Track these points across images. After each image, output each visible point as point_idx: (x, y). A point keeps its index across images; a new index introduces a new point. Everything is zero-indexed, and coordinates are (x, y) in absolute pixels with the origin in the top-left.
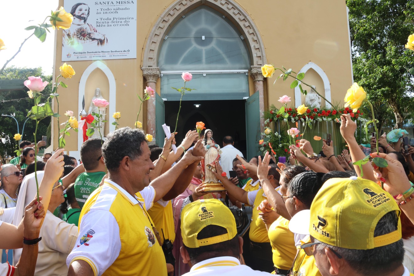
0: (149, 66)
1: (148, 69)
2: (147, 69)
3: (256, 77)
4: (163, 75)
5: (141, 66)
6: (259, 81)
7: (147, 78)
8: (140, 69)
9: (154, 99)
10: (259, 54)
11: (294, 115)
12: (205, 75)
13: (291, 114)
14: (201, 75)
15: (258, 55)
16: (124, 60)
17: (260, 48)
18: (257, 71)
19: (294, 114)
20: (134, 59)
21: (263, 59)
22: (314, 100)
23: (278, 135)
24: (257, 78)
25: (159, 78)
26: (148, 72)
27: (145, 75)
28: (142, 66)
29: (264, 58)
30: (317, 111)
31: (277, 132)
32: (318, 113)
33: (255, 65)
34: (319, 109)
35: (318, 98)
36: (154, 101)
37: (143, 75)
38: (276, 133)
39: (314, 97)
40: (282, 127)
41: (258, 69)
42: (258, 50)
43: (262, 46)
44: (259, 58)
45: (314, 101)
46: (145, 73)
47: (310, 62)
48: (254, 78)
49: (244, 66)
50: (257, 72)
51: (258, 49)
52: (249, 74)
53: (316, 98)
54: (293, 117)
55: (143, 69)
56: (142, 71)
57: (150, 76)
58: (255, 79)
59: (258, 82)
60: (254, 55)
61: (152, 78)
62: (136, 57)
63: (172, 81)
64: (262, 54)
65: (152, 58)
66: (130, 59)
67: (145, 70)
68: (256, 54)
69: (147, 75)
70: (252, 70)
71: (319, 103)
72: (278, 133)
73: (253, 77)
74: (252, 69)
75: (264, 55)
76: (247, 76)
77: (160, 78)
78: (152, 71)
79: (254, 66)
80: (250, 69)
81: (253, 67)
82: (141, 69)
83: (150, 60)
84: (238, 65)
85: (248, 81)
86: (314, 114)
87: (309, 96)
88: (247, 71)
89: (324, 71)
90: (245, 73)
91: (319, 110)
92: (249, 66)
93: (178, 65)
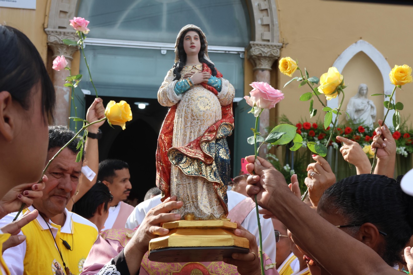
0: (60, 27)
1: (59, 33)
2: (56, 32)
3: (257, 62)
4: (86, 45)
5: (43, 25)
6: (263, 70)
7: (55, 50)
8: (42, 30)
9: (67, 90)
10: (267, 21)
11: (321, 136)
12: (164, 52)
13: (316, 134)
14: (158, 51)
15: (265, 23)
16: (10, 10)
17: (269, 10)
18: (261, 52)
19: (320, 133)
20: (32, 11)
21: (273, 30)
22: (363, 110)
23: (290, 170)
24: (260, 64)
25: (77, 50)
26: (59, 39)
27: (52, 43)
28: (46, 26)
29: (276, 28)
30: (363, 132)
31: (288, 165)
32: (365, 135)
33: (258, 41)
34: (368, 128)
35: (370, 107)
36: (66, 94)
37: (47, 43)
38: (287, 167)
39: (364, 105)
40: (298, 157)
41: (262, 49)
42: (265, 13)
43: (274, 6)
44: (266, 29)
45: (363, 112)
46: (52, 39)
47: (361, 40)
48: (254, 64)
49: (237, 40)
50: (261, 54)
51: (266, 11)
52: (246, 57)
53: (366, 108)
54: (319, 139)
55: (49, 32)
56: (45, 36)
57: (62, 45)
58: (256, 65)
59: (260, 72)
60: (258, 22)
61: (65, 49)
62: (34, 7)
63: (101, 57)
64: (272, 21)
65: (65, 12)
66: (24, 9)
67: (52, 34)
68: (262, 20)
69: (55, 44)
70: (251, 50)
71: (373, 117)
72: (290, 166)
73: (252, 61)
74: (251, 47)
75: (276, 22)
76: (243, 59)
77: (79, 52)
78: (66, 37)
79: (256, 42)
80: (248, 48)
81: (253, 45)
82: (45, 32)
83: (62, 15)
84: (226, 38)
85: (243, 68)
86: (358, 136)
87: (354, 103)
88: (242, 49)
89: (386, 59)
90: (239, 53)
91: (368, 130)
92: (246, 40)
93: (116, 30)
